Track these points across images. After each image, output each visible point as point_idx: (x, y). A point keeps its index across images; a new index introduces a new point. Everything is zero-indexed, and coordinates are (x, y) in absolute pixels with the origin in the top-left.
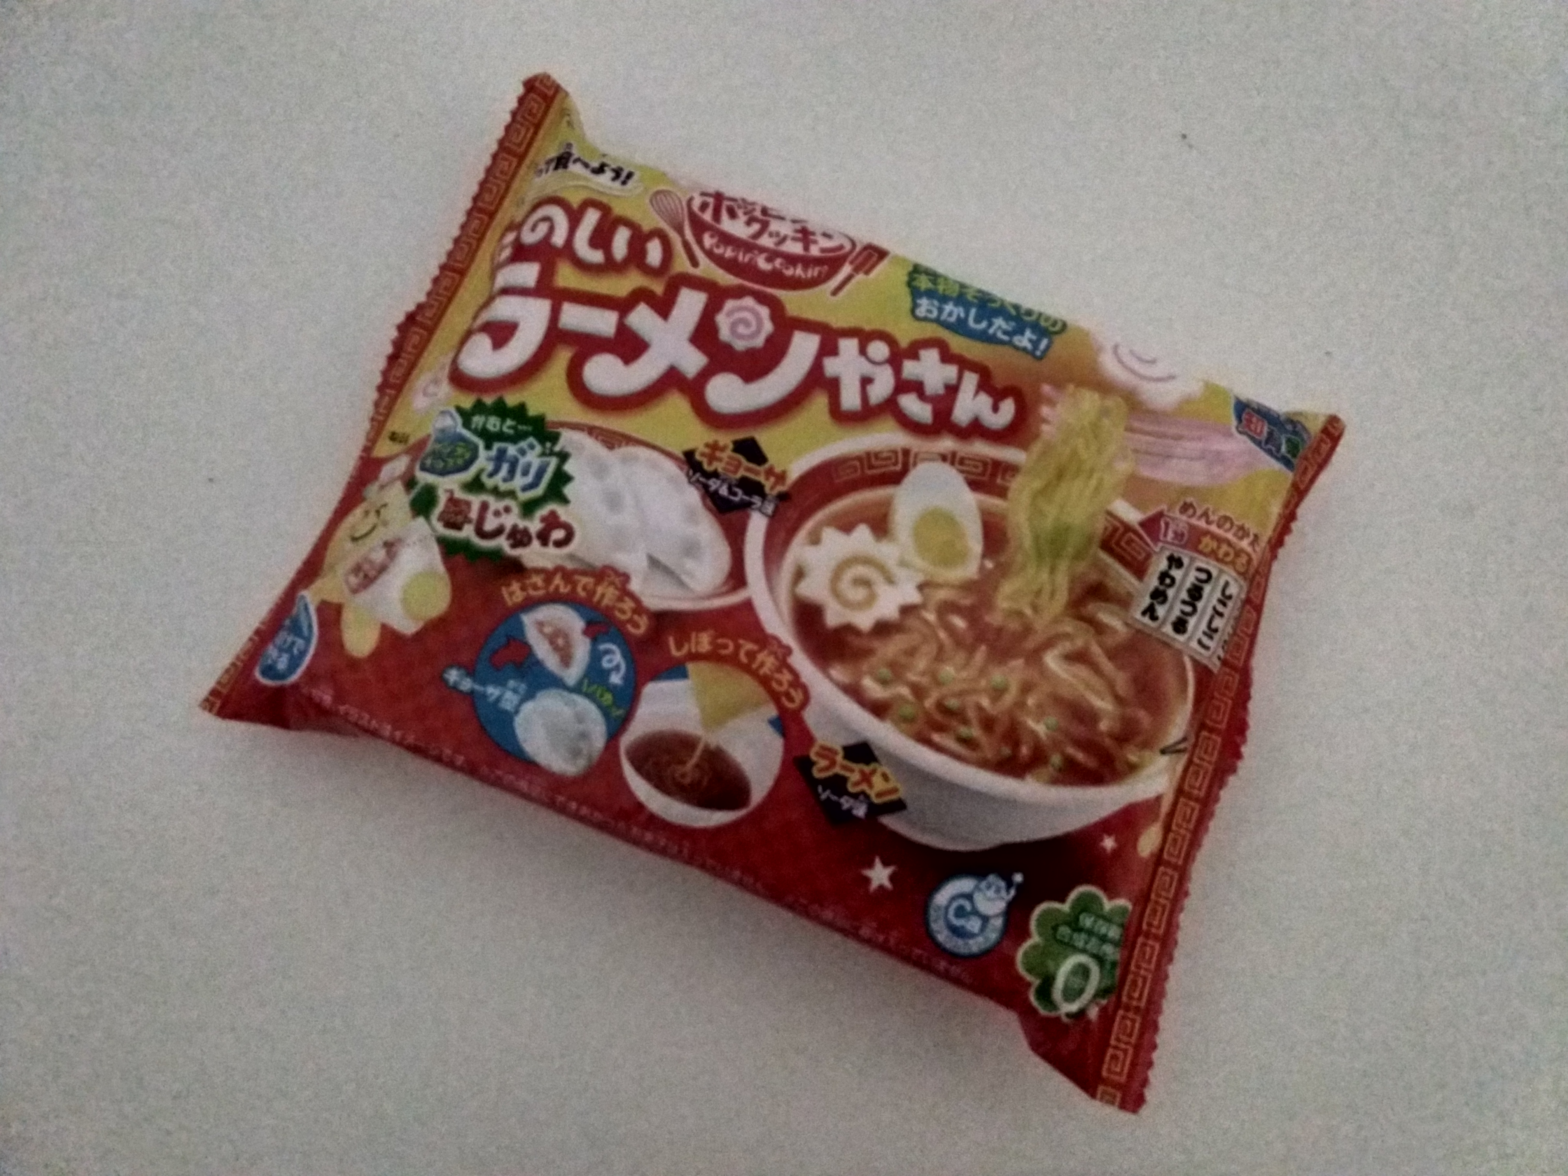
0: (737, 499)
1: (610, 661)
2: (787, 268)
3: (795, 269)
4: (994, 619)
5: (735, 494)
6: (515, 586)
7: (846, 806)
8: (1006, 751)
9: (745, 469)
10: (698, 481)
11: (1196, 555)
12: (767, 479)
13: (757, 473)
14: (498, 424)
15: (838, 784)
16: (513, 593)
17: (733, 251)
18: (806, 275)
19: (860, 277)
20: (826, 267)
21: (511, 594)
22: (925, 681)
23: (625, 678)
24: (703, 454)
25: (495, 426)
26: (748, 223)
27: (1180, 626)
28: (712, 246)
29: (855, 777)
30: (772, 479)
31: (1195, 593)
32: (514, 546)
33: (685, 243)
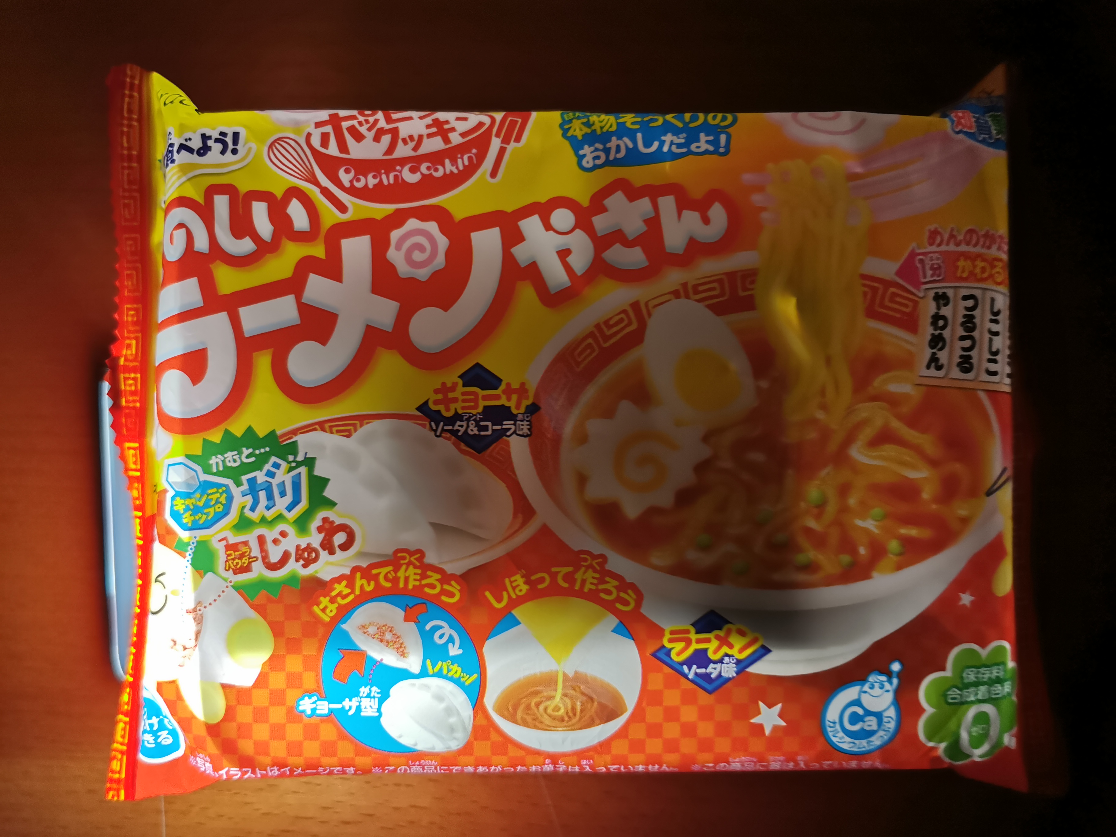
0: (489, 433)
1: (441, 637)
2: (436, 170)
3: (444, 166)
5: (485, 429)
6: (325, 601)
7: (714, 672)
8: (846, 559)
10: (443, 430)
11: (957, 283)
12: (509, 399)
13: (497, 397)
14: (237, 458)
15: (700, 658)
16: (325, 608)
17: (374, 177)
18: (457, 168)
19: (512, 146)
20: (474, 151)
23: (462, 647)
24: (436, 403)
25: (234, 461)
26: (377, 139)
27: (966, 364)
28: (351, 182)
29: (713, 646)
30: (514, 397)
31: (969, 324)
32: (305, 566)
33: (325, 192)
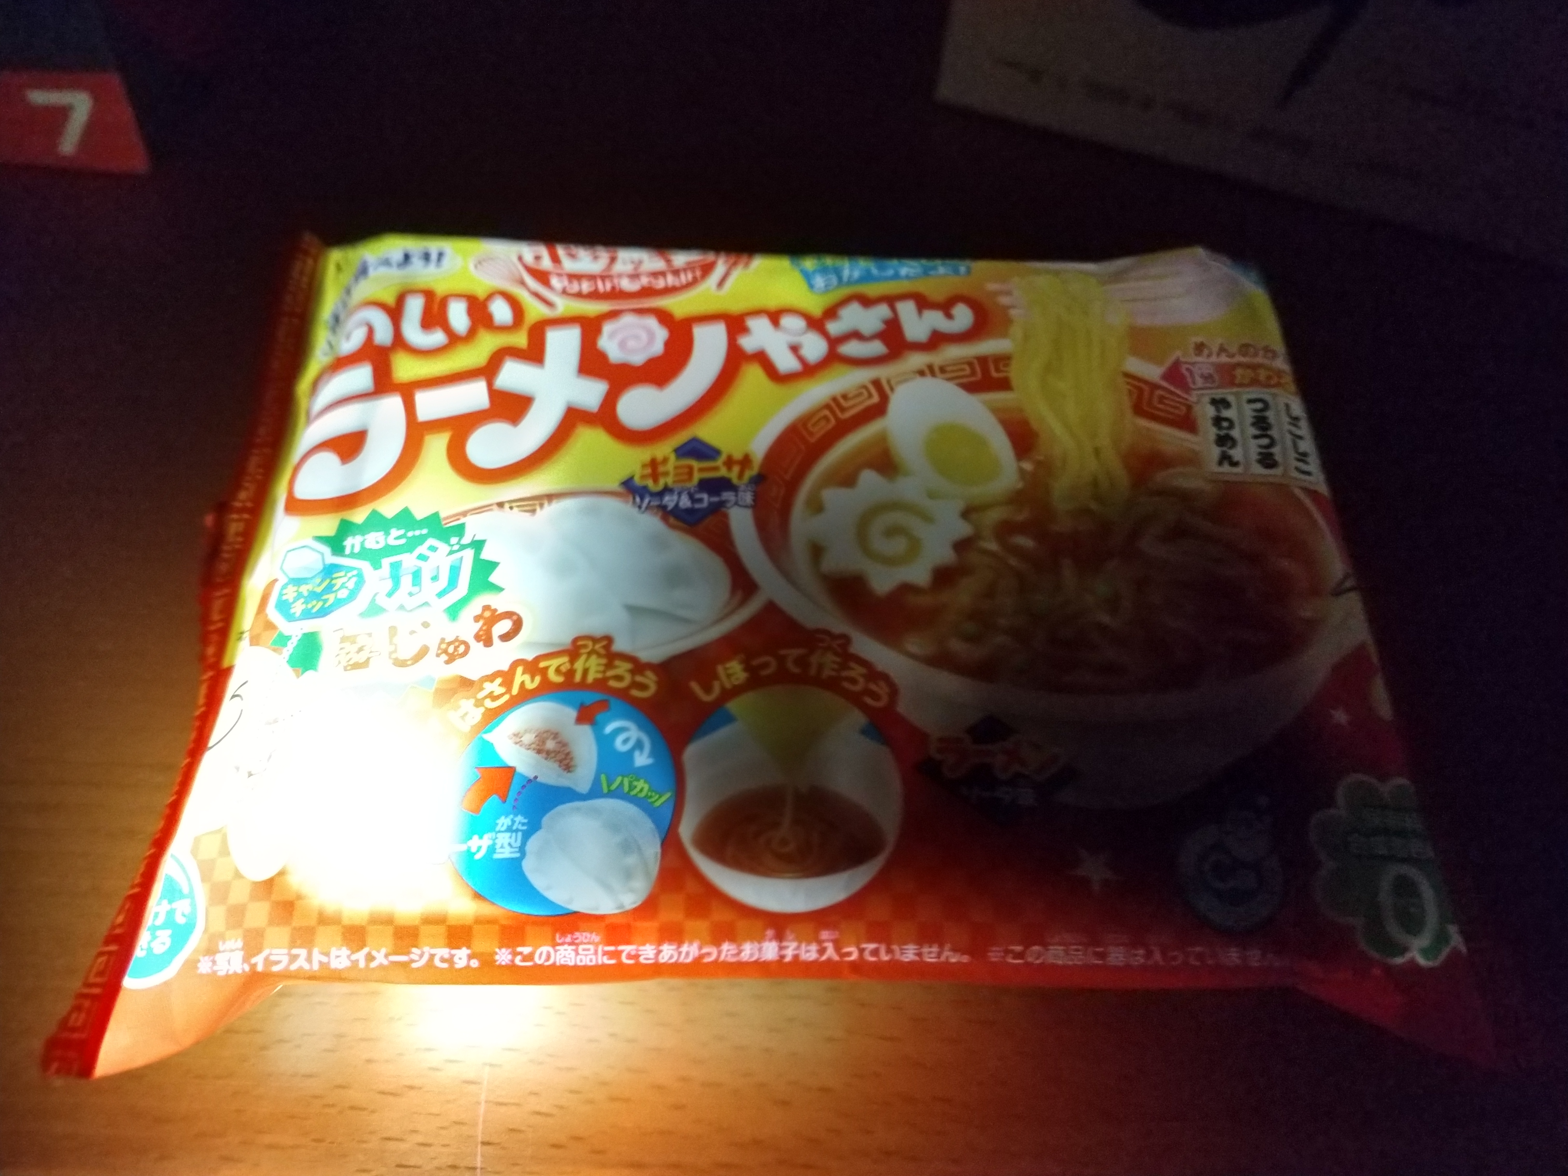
0: (705, 505)
1: (625, 742)
2: (656, 281)
3: (666, 280)
4: (1062, 525)
5: (700, 501)
6: (467, 705)
9: (699, 470)
10: (650, 506)
11: (1238, 390)
12: (730, 469)
13: (715, 469)
14: (381, 539)
16: (466, 714)
17: (590, 284)
18: (680, 282)
20: (697, 271)
21: (464, 717)
22: (1021, 621)
23: (653, 756)
24: (643, 477)
25: (377, 542)
27: (1268, 461)
28: (564, 286)
30: (736, 469)
31: (1262, 424)
32: (448, 663)
33: (532, 293)
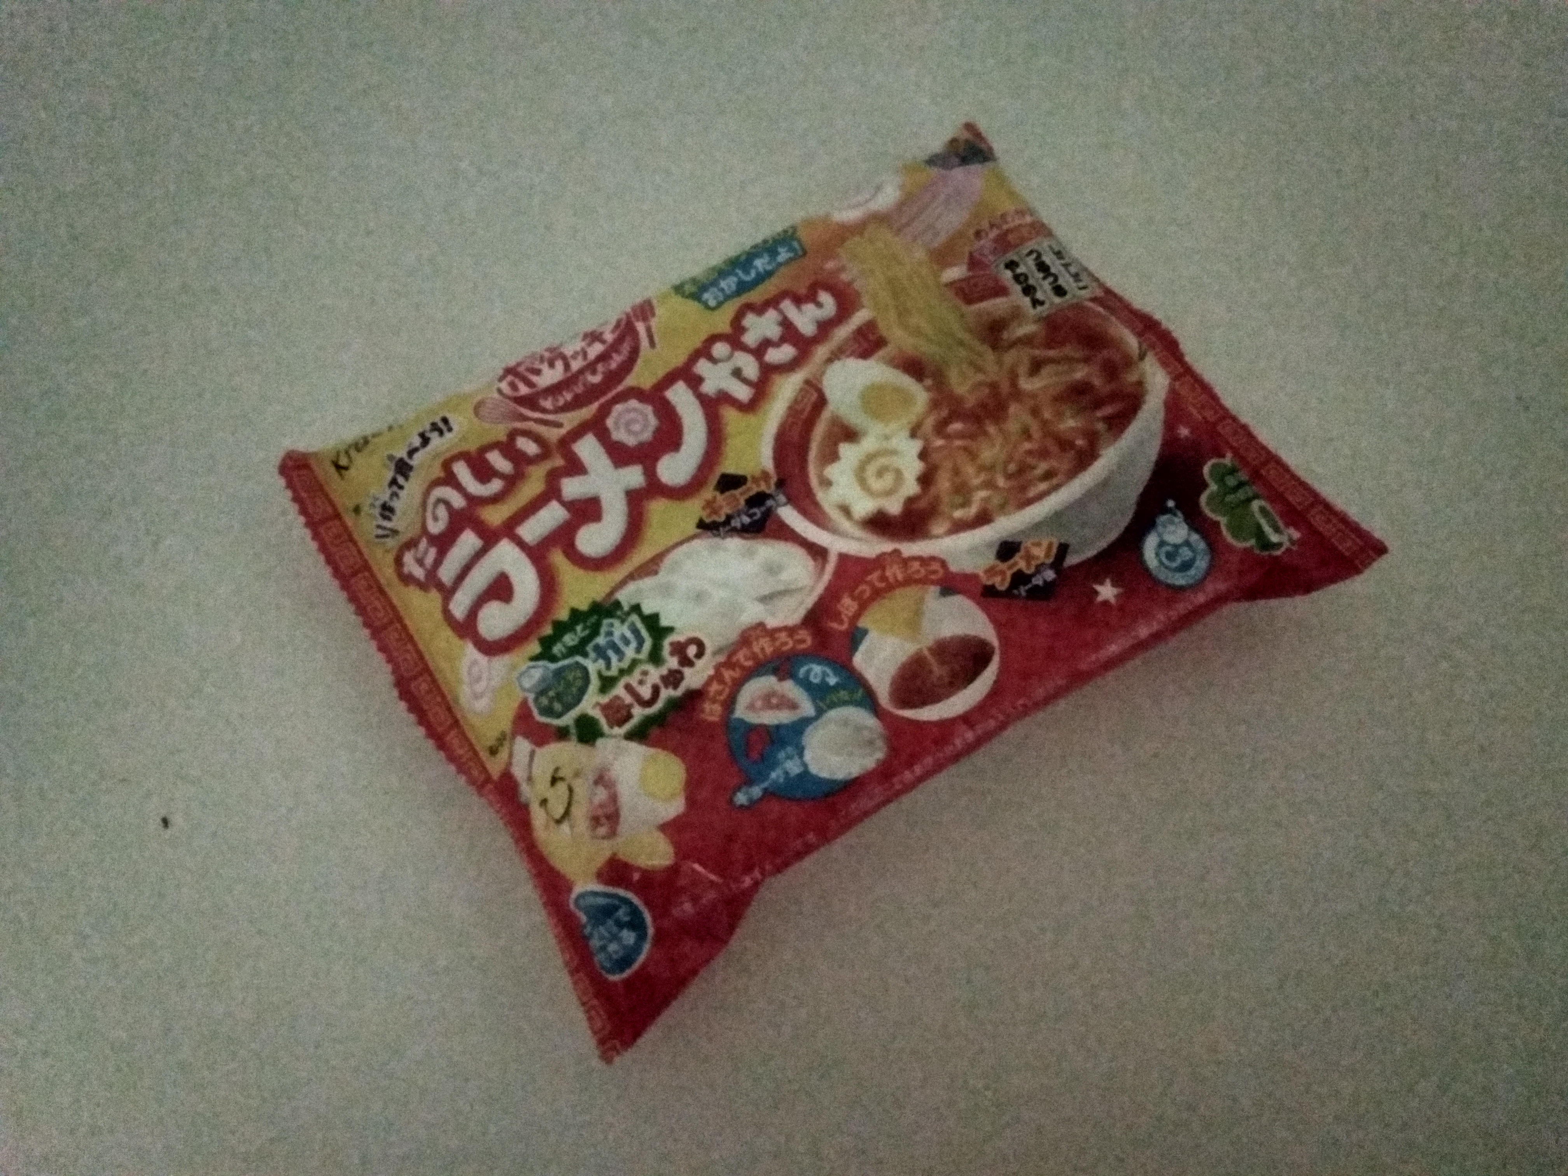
0: (759, 515)
2: (609, 365)
3: (614, 360)
4: (971, 401)
5: (754, 514)
6: (707, 707)
7: (1041, 583)
8: (1072, 454)
10: (725, 532)
11: (1017, 250)
13: (750, 489)
14: (573, 637)
15: (1020, 578)
16: (711, 711)
17: (568, 392)
18: (624, 356)
19: (653, 323)
20: (628, 338)
21: (711, 714)
22: (983, 477)
23: (835, 674)
25: (573, 640)
27: (1059, 291)
28: (553, 405)
29: (1022, 565)
30: (762, 483)
31: (1043, 267)
33: (537, 421)
